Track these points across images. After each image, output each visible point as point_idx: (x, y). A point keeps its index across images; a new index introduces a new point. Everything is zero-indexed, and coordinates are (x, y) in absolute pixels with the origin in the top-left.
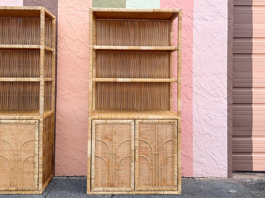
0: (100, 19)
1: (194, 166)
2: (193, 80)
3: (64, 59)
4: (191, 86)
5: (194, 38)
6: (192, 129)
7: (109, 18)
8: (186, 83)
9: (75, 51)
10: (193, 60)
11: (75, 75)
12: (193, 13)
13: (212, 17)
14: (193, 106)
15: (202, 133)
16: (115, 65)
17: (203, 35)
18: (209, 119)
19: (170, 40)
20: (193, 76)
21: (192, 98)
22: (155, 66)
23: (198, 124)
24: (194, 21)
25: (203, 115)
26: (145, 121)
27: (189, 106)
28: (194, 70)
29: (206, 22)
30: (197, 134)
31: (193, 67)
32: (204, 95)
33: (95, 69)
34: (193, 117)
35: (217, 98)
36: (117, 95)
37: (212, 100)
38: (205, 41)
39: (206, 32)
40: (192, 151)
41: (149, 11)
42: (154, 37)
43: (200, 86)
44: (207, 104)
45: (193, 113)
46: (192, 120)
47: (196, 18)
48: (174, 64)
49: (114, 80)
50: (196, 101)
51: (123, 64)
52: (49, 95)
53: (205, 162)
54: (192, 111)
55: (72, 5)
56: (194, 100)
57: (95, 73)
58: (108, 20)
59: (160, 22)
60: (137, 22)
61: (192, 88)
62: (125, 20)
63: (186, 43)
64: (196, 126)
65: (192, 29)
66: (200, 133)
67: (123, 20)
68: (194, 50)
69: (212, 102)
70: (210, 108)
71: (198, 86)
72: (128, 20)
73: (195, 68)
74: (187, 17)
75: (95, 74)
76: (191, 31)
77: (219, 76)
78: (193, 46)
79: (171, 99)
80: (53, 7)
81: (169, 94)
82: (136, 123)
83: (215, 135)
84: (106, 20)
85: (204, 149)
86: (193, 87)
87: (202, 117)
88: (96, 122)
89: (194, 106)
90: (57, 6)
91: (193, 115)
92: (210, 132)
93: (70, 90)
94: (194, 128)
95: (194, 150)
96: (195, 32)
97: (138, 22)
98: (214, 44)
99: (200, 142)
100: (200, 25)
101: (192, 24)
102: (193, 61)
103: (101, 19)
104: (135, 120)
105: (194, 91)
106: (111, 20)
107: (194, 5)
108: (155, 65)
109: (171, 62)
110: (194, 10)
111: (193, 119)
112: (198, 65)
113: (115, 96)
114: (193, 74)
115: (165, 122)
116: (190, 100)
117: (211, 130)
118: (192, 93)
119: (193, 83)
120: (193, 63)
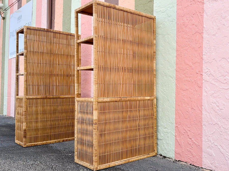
1: (203, 156)
2: (204, 67)
4: (201, 74)
5: (204, 22)
8: (197, 70)
15: (211, 123)
18: (217, 108)
21: (202, 85)
23: (207, 113)
24: (204, 5)
25: (212, 104)
27: (199, 94)
28: (204, 57)
30: (206, 123)
31: (203, 54)
32: (213, 82)
34: (203, 105)
37: (221, 87)
40: (202, 141)
43: (209, 74)
44: (216, 92)
45: (203, 102)
46: (202, 109)
47: (206, 2)
50: (205, 89)
53: (214, 154)
54: (202, 99)
56: (204, 88)
63: (197, 29)
64: (206, 115)
65: (202, 14)
68: (205, 35)
69: (221, 90)
70: (219, 96)
71: (207, 73)
73: (205, 54)
74: (199, 3)
76: (202, 16)
77: (228, 60)
78: (204, 32)
83: (224, 127)
85: (213, 140)
86: (203, 74)
87: (211, 105)
89: (204, 94)
92: (219, 123)
94: (203, 117)
95: (203, 139)
96: (205, 16)
99: (209, 132)
100: (210, 8)
101: (203, 8)
102: (204, 47)
105: (203, 79)
111: (203, 107)
112: (208, 50)
114: (203, 61)
116: (200, 87)
117: (220, 120)
118: (202, 81)
119: (203, 71)
120: (203, 49)
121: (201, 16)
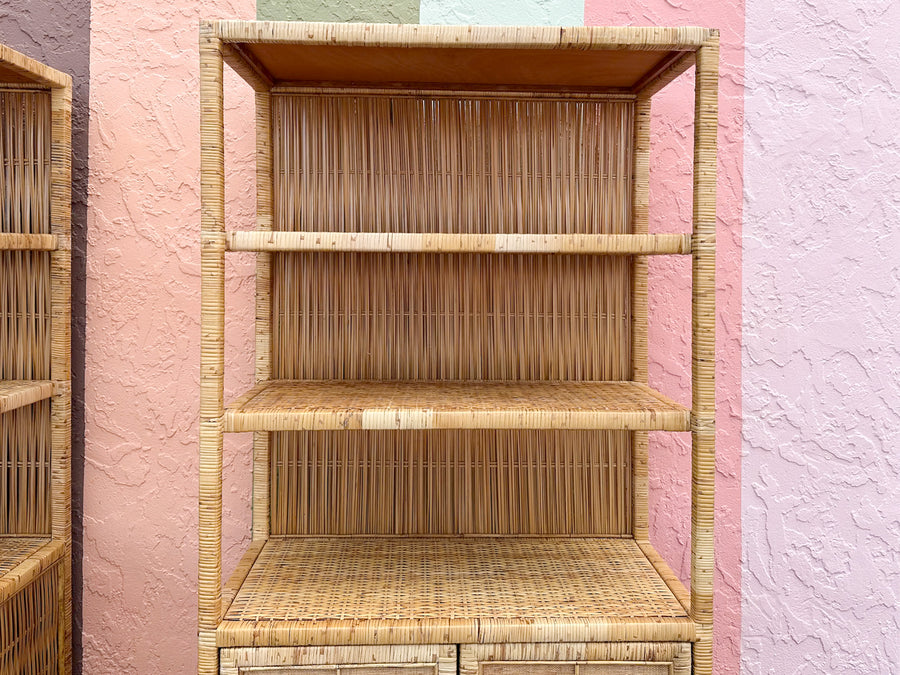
0: (290, 89)
2: (746, 382)
3: (118, 283)
4: (735, 413)
5: (746, 176)
6: (738, 618)
7: (337, 83)
9: (172, 245)
10: (744, 286)
11: (171, 361)
12: (742, 58)
13: (831, 82)
14: (743, 511)
15: (786, 637)
16: (367, 314)
17: (790, 165)
18: (817, 570)
19: (634, 191)
20: (745, 362)
21: (738, 470)
22: (561, 320)
23: (765, 595)
24: (746, 97)
25: (790, 551)
26: (514, 652)
28: (747, 336)
29: (805, 103)
30: (759, 639)
31: (745, 321)
32: (794, 454)
33: (267, 338)
34: (744, 559)
35: (856, 466)
36: (373, 461)
37: (833, 478)
38: (800, 195)
39: (804, 153)
41: (539, 41)
42: (559, 175)
43: (777, 414)
44: (808, 499)
45: (744, 544)
46: (739, 575)
47: (755, 85)
48: (653, 306)
49: (345, 423)
50: (756, 484)
51: (407, 309)
52: (41, 464)
54: (740, 531)
55: (157, 18)
56: (748, 479)
57: (267, 355)
58: (330, 90)
59: (585, 101)
60: (471, 104)
61: (741, 420)
62: (414, 92)
64: (759, 603)
65: (736, 136)
66: (777, 637)
67: (407, 92)
68: (749, 236)
69: (834, 489)
70: (823, 516)
71: (765, 412)
72: (428, 92)
73: (753, 324)
75: (266, 362)
76: (736, 146)
77: (866, 363)
78: (744, 219)
79: (639, 481)
80: (66, 31)
81: (633, 457)
82: (462, 663)
83: (844, 647)
84: (319, 90)
86: (744, 416)
87: (784, 559)
88: (242, 662)
89: (750, 507)
90: (84, 26)
91: (744, 552)
92: (823, 632)
93: (149, 433)
94: (745, 613)
96: (750, 148)
97: (478, 103)
98: (843, 207)
100: (774, 117)
101: (740, 111)
102: (745, 291)
103: (295, 90)
104: (458, 646)
105: (747, 437)
106: (346, 91)
107: (747, 20)
108: (560, 312)
109: (638, 300)
110: (746, 44)
111: (744, 570)
112: (767, 308)
113: (365, 467)
114: (744, 353)
115: (628, 654)
116: (730, 477)
117: (826, 620)
118: (740, 447)
119: (745, 399)
120: (745, 301)
121: (732, 145)
